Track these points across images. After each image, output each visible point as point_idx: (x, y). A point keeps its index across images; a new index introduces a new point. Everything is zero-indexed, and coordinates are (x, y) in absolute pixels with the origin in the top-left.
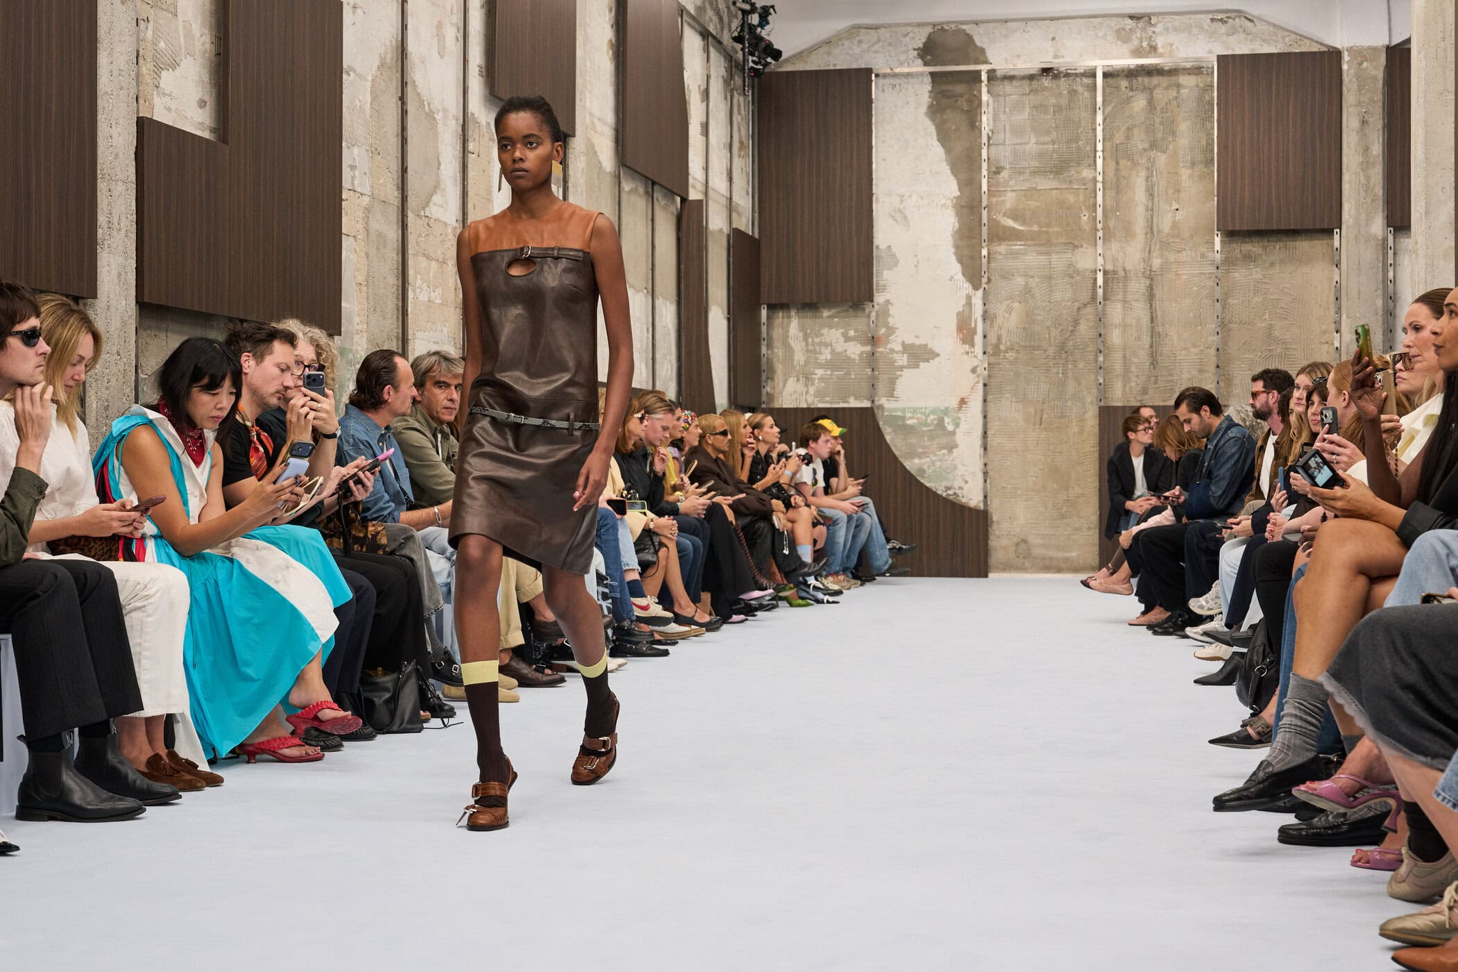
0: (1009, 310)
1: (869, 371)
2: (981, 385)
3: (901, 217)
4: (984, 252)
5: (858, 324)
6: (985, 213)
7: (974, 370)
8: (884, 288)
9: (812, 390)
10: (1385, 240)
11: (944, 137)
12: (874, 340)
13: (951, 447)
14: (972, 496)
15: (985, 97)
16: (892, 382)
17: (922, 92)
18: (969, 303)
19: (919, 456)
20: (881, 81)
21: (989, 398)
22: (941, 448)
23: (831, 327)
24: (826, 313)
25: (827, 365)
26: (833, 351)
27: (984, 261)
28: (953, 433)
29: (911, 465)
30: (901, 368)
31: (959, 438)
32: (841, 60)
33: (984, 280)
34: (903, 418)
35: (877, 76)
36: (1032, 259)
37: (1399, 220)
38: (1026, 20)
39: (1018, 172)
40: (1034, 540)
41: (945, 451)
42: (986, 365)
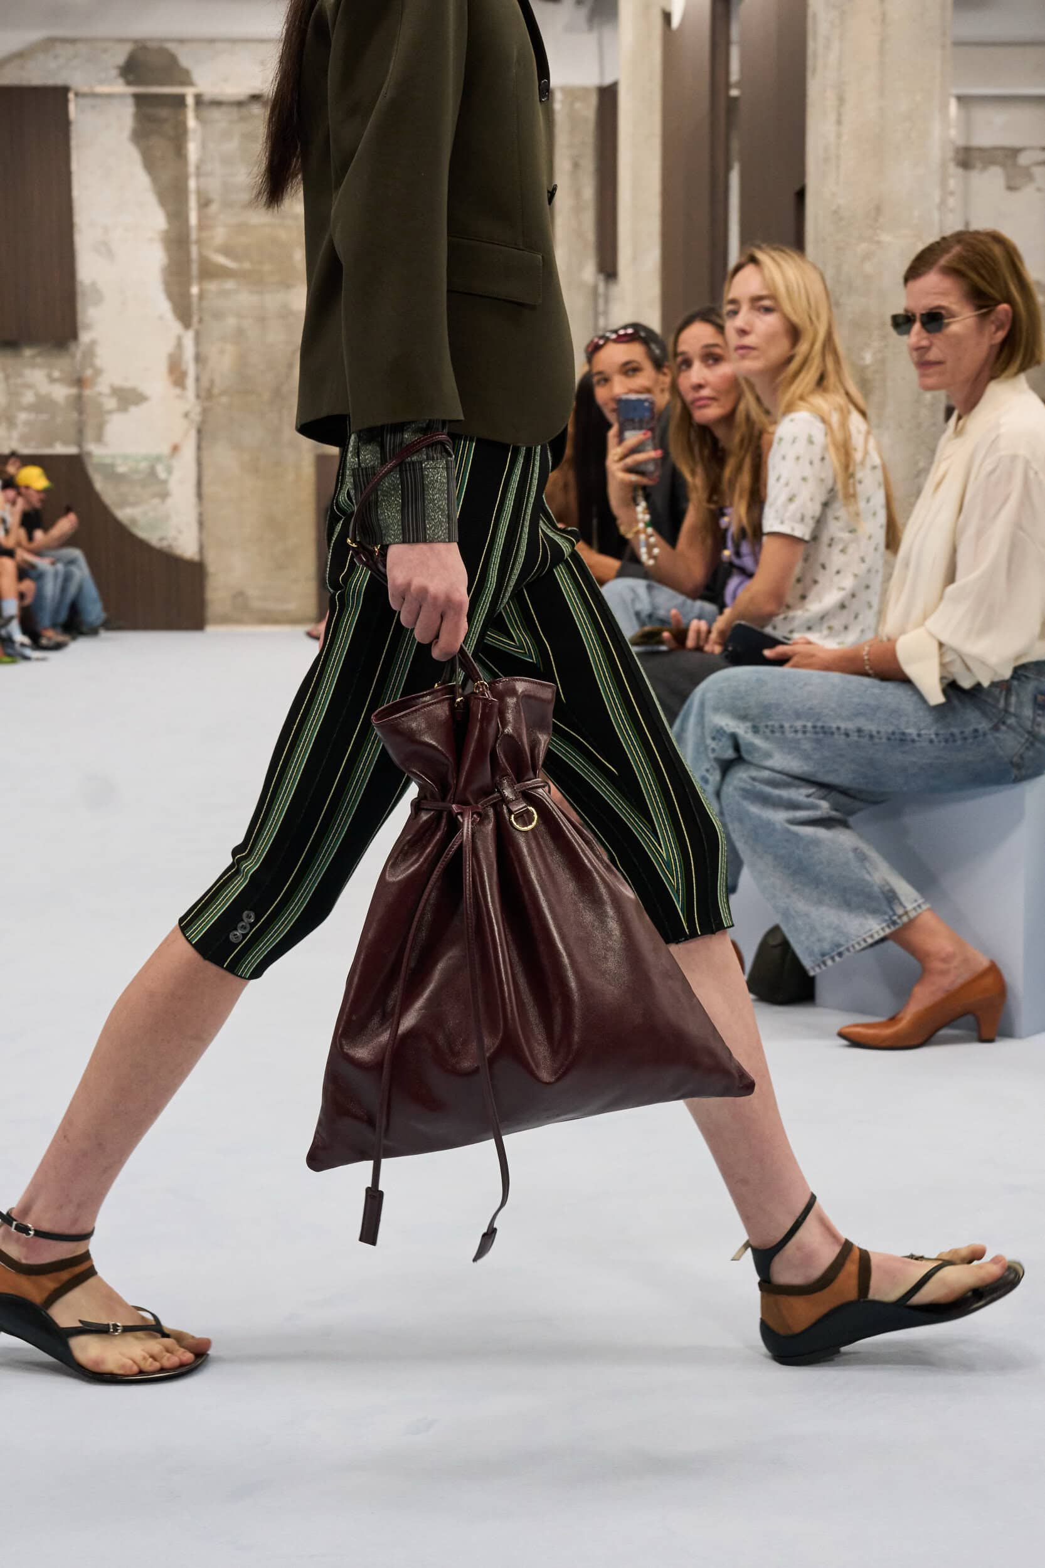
0: (222, 352)
1: (75, 415)
2: (193, 434)
3: (106, 250)
4: (195, 290)
5: (61, 365)
6: (194, 250)
7: (186, 415)
8: (88, 327)
9: (15, 434)
10: (595, 289)
11: (149, 164)
12: (79, 382)
13: (164, 495)
14: (187, 547)
15: (192, 122)
16: (100, 427)
17: (125, 115)
18: (179, 345)
19: (133, 505)
20: (81, 101)
21: (204, 444)
22: (154, 496)
23: (33, 366)
24: (28, 352)
25: (32, 408)
26: (37, 395)
27: (195, 300)
28: (165, 482)
29: (123, 514)
30: (110, 412)
31: (173, 485)
32: (35, 75)
33: (195, 319)
34: (112, 466)
35: (77, 95)
36: (245, 298)
37: (608, 269)
38: (234, 41)
39: (227, 205)
40: (252, 592)
41: (156, 501)
42: (198, 409)
